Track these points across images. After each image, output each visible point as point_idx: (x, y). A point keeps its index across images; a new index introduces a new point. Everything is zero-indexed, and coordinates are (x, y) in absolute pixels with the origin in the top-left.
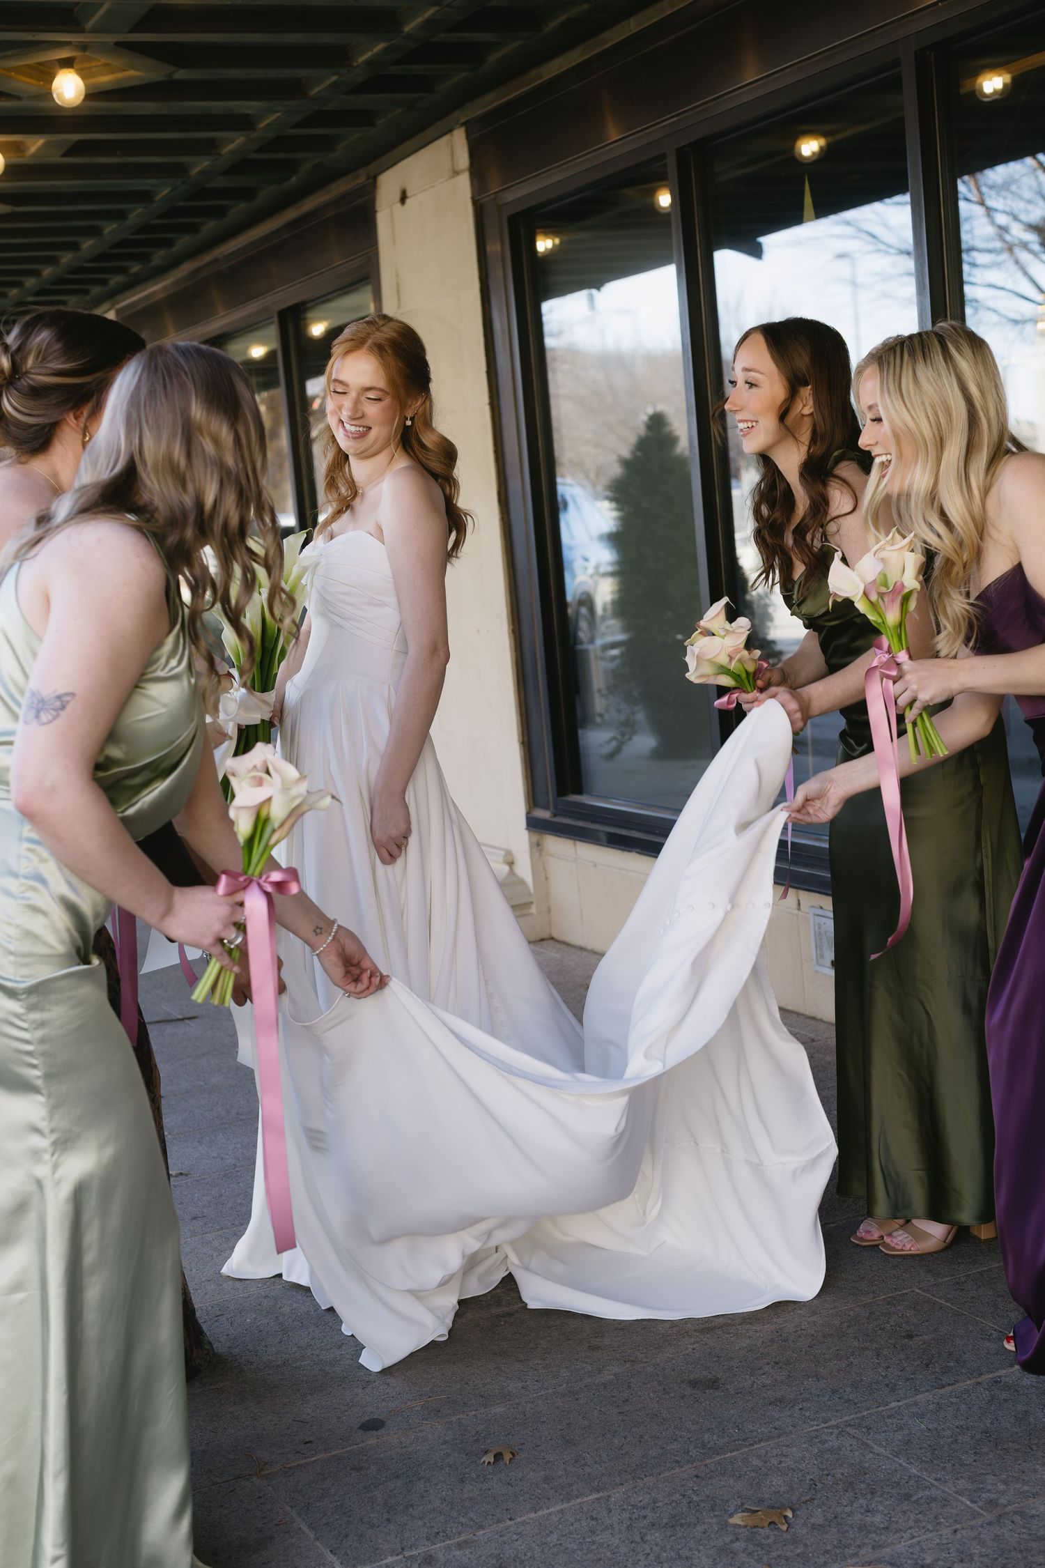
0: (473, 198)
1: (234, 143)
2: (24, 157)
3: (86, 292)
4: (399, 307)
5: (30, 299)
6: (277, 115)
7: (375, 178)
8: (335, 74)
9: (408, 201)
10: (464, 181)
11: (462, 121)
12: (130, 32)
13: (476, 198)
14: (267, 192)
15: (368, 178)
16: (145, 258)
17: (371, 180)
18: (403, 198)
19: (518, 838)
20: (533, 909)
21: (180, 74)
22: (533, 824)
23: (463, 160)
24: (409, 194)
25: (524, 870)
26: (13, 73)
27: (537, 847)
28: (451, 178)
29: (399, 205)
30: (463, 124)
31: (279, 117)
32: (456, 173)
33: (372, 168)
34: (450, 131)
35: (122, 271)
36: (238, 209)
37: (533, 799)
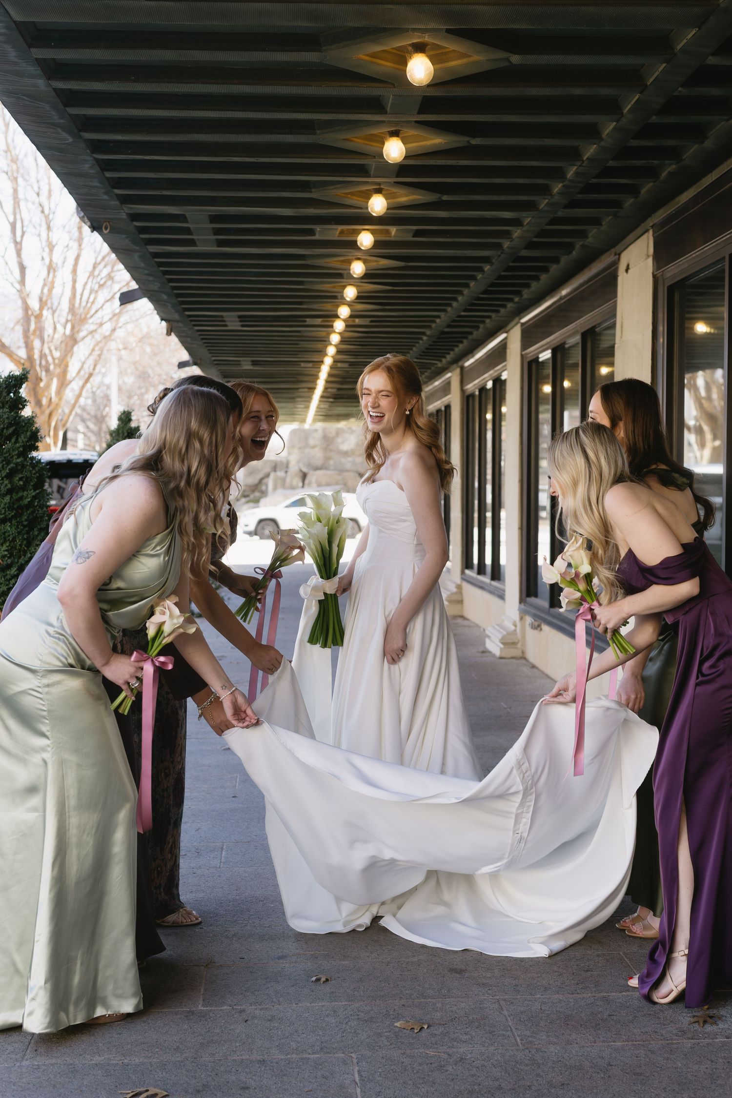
0: (653, 274)
1: (517, 233)
2: (391, 237)
3: (498, 311)
4: (621, 337)
5: (463, 314)
6: (529, 219)
7: (619, 255)
8: (545, 199)
9: (629, 271)
10: (650, 261)
11: (651, 224)
12: (397, 177)
13: (655, 273)
14: (565, 259)
15: (615, 254)
16: (519, 293)
17: (617, 256)
18: (627, 270)
21: (445, 198)
23: (651, 250)
24: (630, 267)
26: (349, 196)
28: (646, 259)
29: (625, 273)
30: (652, 227)
31: (530, 221)
32: (648, 256)
33: (618, 248)
34: (647, 231)
35: (511, 300)
36: (554, 268)
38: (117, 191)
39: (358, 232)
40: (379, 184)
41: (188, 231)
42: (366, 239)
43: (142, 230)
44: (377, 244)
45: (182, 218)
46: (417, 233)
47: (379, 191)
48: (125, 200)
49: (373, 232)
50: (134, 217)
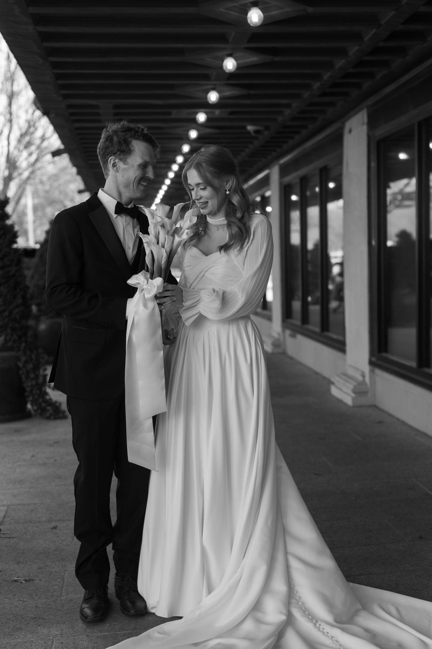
0: (367, 134)
2: (215, 115)
4: (347, 171)
8: (308, 92)
9: (351, 133)
10: (365, 128)
11: (366, 106)
13: (369, 133)
17: (343, 124)
18: (350, 131)
19: (366, 367)
20: (369, 394)
22: (371, 363)
23: (366, 120)
24: (352, 130)
25: (367, 380)
27: (372, 372)
28: (362, 125)
29: (349, 134)
31: (296, 105)
32: (364, 124)
33: (343, 119)
34: (362, 109)
37: (372, 353)
38: (63, 92)
39: (197, 113)
40: (215, 85)
41: (98, 114)
42: (202, 117)
43: (72, 114)
44: (208, 120)
45: (97, 107)
46: (231, 113)
47: (214, 89)
48: (66, 97)
49: (206, 113)
50: (69, 107)
